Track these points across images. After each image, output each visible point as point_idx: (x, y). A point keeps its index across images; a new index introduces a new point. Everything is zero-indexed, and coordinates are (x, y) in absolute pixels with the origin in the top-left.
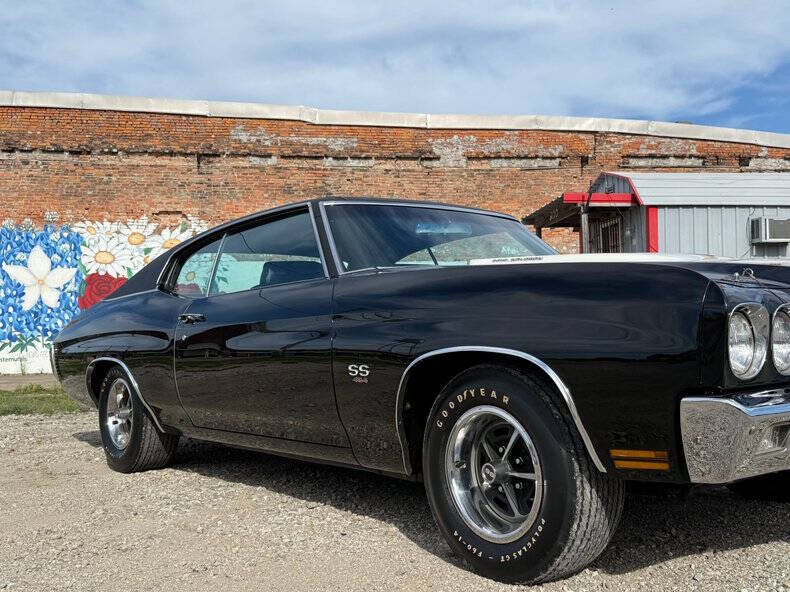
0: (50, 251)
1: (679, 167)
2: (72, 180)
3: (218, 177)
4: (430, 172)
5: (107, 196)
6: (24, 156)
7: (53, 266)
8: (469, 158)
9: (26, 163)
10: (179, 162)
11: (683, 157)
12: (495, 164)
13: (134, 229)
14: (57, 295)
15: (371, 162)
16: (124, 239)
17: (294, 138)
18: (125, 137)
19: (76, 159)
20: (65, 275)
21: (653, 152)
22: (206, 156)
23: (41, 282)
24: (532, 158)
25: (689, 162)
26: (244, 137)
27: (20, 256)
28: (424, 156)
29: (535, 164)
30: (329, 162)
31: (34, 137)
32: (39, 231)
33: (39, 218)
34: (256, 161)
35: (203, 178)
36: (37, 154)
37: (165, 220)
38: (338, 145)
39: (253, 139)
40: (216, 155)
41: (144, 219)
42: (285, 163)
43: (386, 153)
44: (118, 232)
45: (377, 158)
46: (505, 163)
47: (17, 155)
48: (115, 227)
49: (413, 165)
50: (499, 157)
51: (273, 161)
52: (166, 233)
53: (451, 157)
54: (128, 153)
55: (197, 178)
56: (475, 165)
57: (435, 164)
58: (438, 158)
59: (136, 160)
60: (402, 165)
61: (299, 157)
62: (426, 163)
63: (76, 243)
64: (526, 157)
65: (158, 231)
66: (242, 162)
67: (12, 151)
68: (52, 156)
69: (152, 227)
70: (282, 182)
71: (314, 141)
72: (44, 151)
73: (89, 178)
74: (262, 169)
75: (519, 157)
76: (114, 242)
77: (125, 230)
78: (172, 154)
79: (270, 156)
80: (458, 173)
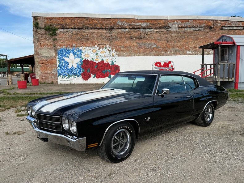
0: (74, 54)
1: (237, 29)
2: (79, 36)
3: (114, 35)
4: (168, 32)
5: (87, 40)
6: (67, 30)
7: (75, 58)
8: (179, 27)
9: (67, 32)
10: (104, 31)
11: (238, 26)
12: (186, 29)
13: (94, 48)
14: (76, 65)
15: (153, 30)
16: (91, 51)
17: (133, 24)
18: (91, 25)
19: (79, 31)
20: (78, 60)
21: (230, 25)
22: (111, 29)
23: (73, 62)
24: (196, 27)
25: (239, 28)
26: (120, 24)
27: (67, 55)
28: (167, 27)
29: (197, 29)
30: (142, 30)
31: (69, 25)
32: (71, 49)
33: (71, 46)
34: (123, 30)
35: (110, 35)
36: (70, 29)
37: (101, 46)
38: (144, 25)
39: (122, 24)
40: (113, 29)
41: (96, 46)
42: (130, 30)
43: (157, 27)
44: (90, 49)
45: (154, 28)
46: (189, 29)
47: (65, 30)
48: (89, 48)
49: (164, 30)
50: (187, 27)
51: (127, 30)
52: (101, 49)
53: (174, 27)
54: (92, 29)
55: (108, 35)
56: (181, 30)
57: (170, 29)
58: (171, 28)
59: (94, 31)
60: (161, 30)
61: (134, 29)
62: (167, 29)
63: (80, 52)
64: (195, 27)
65: (99, 49)
66: (120, 31)
67: (64, 29)
68: (73, 30)
69: (98, 48)
70: (130, 36)
71: (138, 24)
72: (72, 28)
73: (83, 35)
74: (125, 32)
75: (193, 27)
76: (89, 52)
77: (91, 49)
78: (102, 29)
79: (127, 28)
80: (176, 32)
